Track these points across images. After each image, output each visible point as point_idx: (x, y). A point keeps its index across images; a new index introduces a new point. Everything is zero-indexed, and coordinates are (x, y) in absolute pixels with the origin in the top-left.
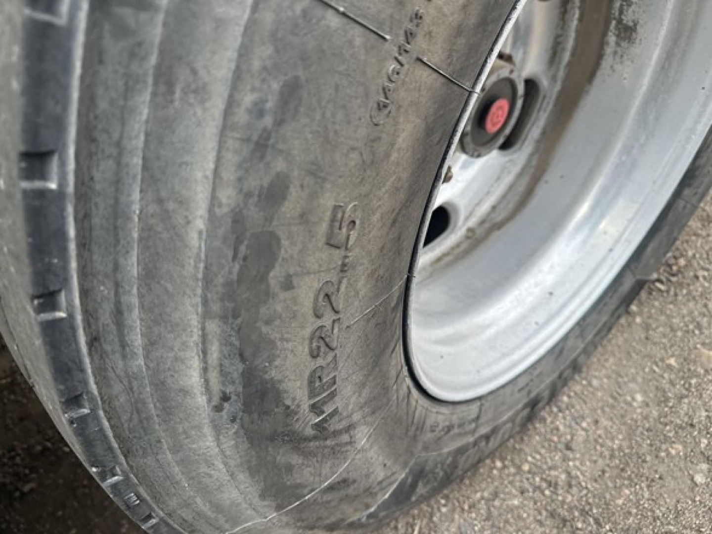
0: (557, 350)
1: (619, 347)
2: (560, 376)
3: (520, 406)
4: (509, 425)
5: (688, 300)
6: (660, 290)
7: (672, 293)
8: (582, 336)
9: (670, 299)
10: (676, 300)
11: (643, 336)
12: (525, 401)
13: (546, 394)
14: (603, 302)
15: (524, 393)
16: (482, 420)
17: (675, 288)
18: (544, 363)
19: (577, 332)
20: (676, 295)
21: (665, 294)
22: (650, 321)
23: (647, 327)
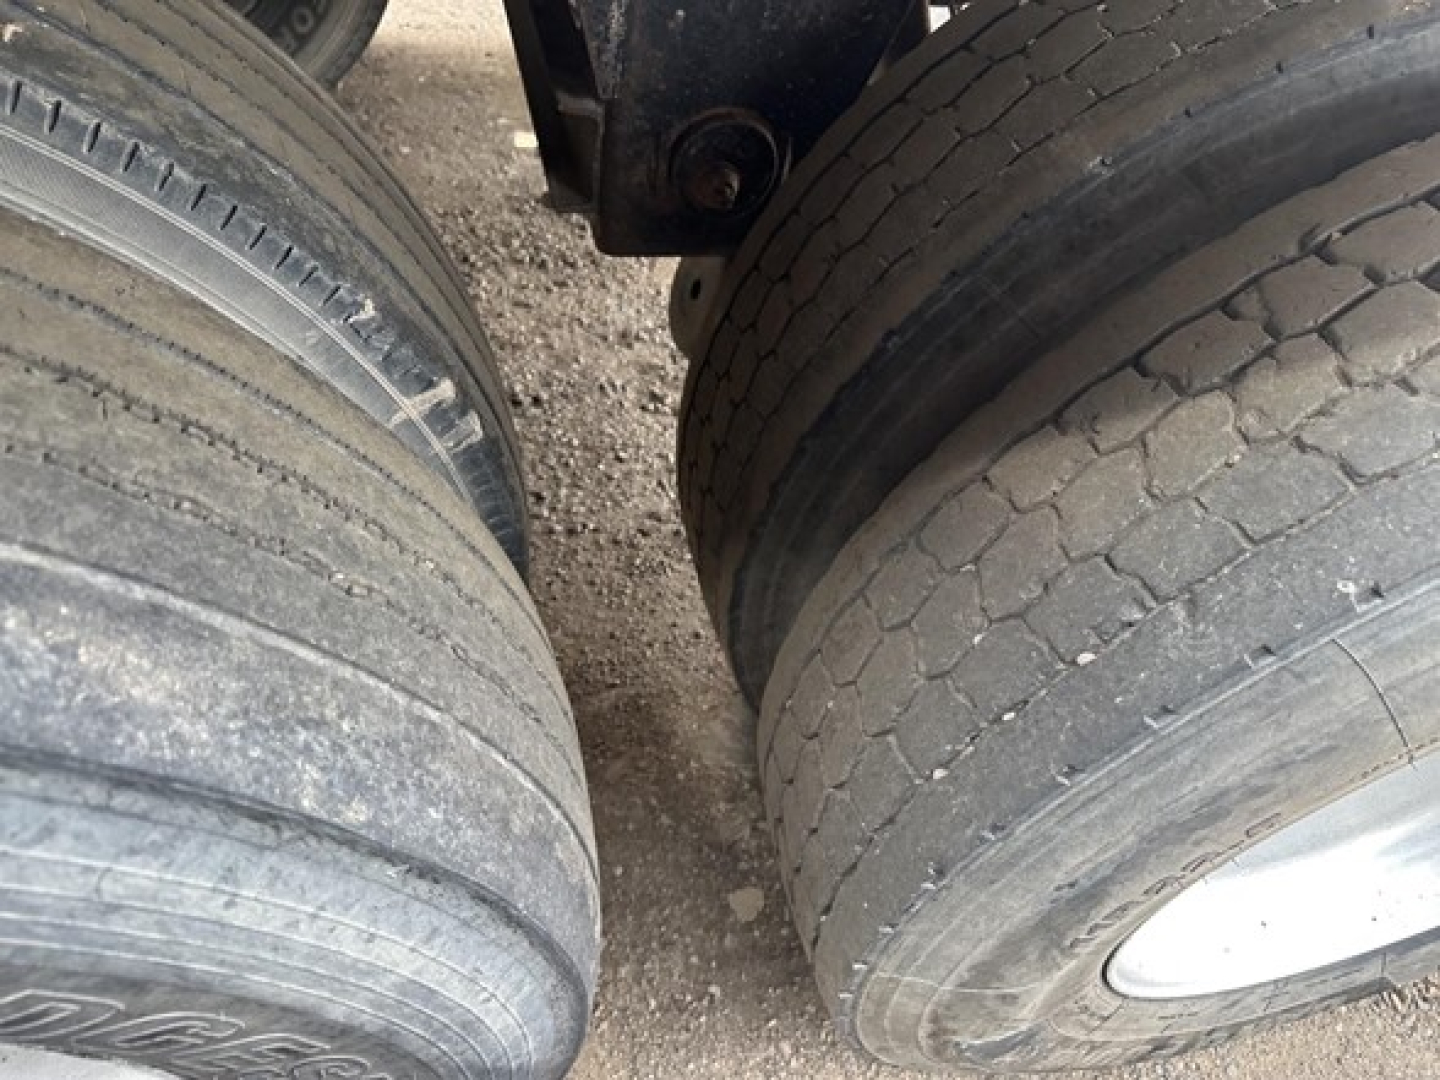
0: (1232, 998)
1: (1292, 1046)
2: (1209, 1033)
3: (1148, 1036)
4: (1119, 1050)
5: (1428, 1048)
6: (1395, 1008)
7: (1409, 1023)
8: (1269, 1000)
9: (1401, 1029)
10: (1410, 1036)
11: (1336, 1054)
12: (1157, 1034)
13: (1181, 1043)
14: (1323, 978)
15: (1162, 1024)
16: (1108, 1024)
17: (1418, 1019)
18: (1207, 1003)
19: (1268, 991)
20: (1414, 1028)
21: (1398, 1018)
22: (1357, 1041)
23: (1347, 1045)
